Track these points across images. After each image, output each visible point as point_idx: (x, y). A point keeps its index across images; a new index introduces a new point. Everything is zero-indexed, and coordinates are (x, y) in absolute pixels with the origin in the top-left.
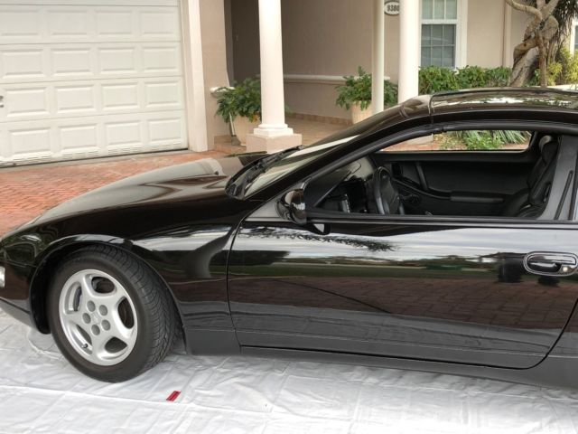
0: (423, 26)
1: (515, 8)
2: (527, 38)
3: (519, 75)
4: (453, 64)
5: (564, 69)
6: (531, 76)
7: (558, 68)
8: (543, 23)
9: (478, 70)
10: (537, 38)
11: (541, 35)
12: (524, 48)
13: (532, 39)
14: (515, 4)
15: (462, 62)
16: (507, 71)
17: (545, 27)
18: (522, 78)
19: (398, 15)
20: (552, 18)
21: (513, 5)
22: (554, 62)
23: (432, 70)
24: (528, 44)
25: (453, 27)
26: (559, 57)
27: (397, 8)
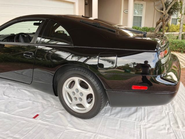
0: (134, 16)
1: (158, 11)
2: (160, 19)
3: (157, 29)
4: (141, 26)
5: (168, 29)
6: (160, 30)
7: (167, 28)
8: (164, 15)
9: (147, 28)
10: (163, 19)
11: (164, 18)
12: (159, 22)
13: (161, 20)
14: (158, 10)
15: (143, 26)
16: (154, 28)
17: (165, 16)
18: (158, 30)
19: (127, 13)
20: (167, 14)
21: (157, 10)
22: (166, 27)
23: (135, 27)
24: (160, 21)
25: (141, 17)
26: (167, 26)
27: (127, 12)
